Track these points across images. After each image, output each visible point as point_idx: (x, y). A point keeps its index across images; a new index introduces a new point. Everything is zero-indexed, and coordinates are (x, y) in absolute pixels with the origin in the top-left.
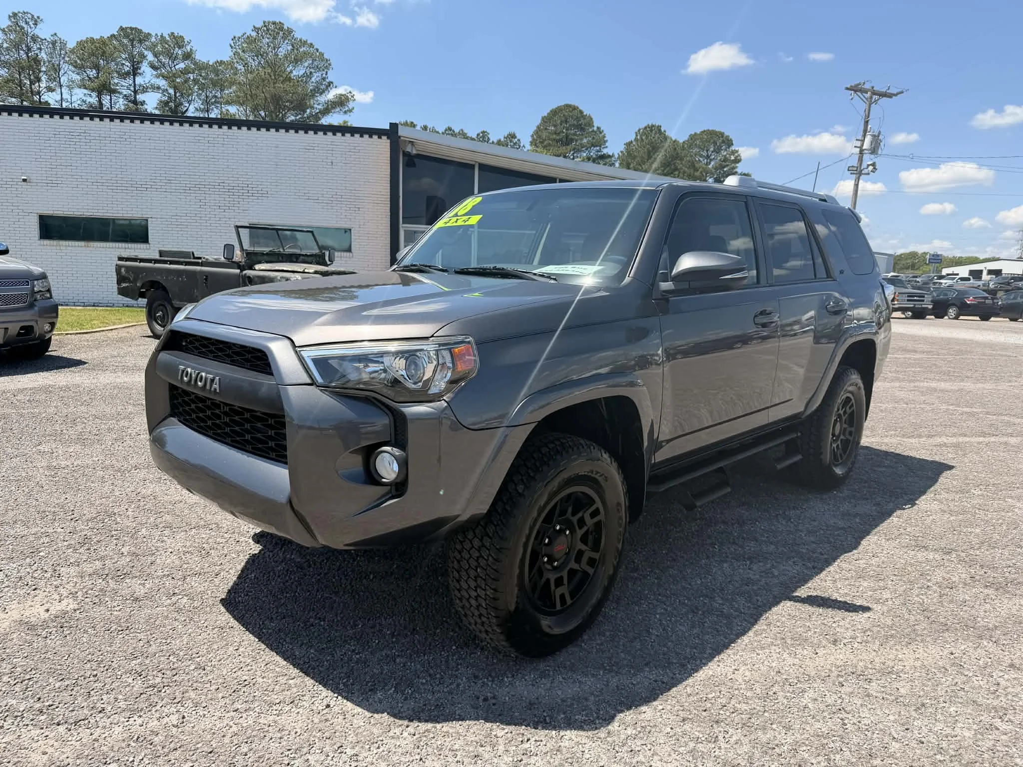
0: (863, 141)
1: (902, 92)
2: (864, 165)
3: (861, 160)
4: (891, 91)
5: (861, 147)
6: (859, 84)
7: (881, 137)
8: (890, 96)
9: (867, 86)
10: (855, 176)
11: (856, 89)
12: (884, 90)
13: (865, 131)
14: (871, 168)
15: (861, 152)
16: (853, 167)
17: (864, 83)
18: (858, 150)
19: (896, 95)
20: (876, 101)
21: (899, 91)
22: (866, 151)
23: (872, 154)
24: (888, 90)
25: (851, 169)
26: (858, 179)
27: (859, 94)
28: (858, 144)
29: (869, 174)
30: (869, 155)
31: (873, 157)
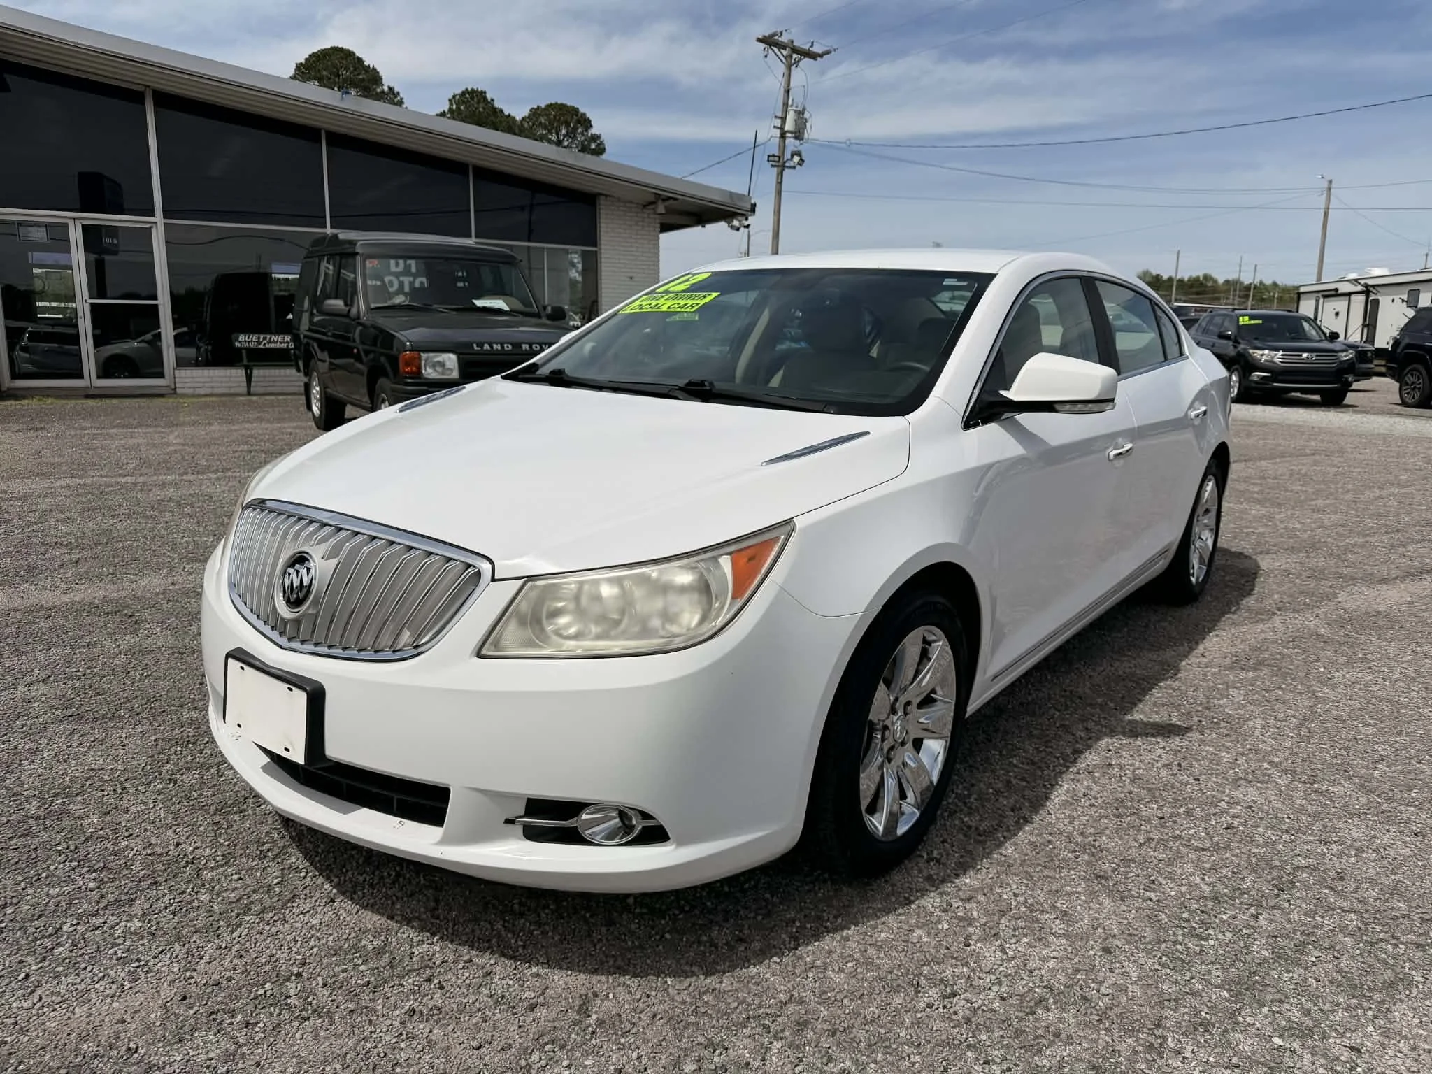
0: (784, 120)
1: (828, 52)
2: (787, 155)
3: (783, 147)
4: (817, 49)
5: (782, 128)
6: (775, 34)
7: (806, 115)
8: (814, 56)
9: (784, 39)
10: (775, 169)
11: (770, 41)
12: (807, 47)
13: (786, 105)
14: (796, 159)
15: (783, 136)
16: (774, 156)
17: (781, 33)
18: (778, 132)
19: (821, 56)
20: (797, 63)
21: (826, 49)
22: (788, 135)
23: (796, 138)
24: (812, 46)
25: (771, 158)
26: (781, 174)
27: (775, 49)
28: (778, 123)
29: (794, 167)
30: (792, 140)
31: (797, 142)
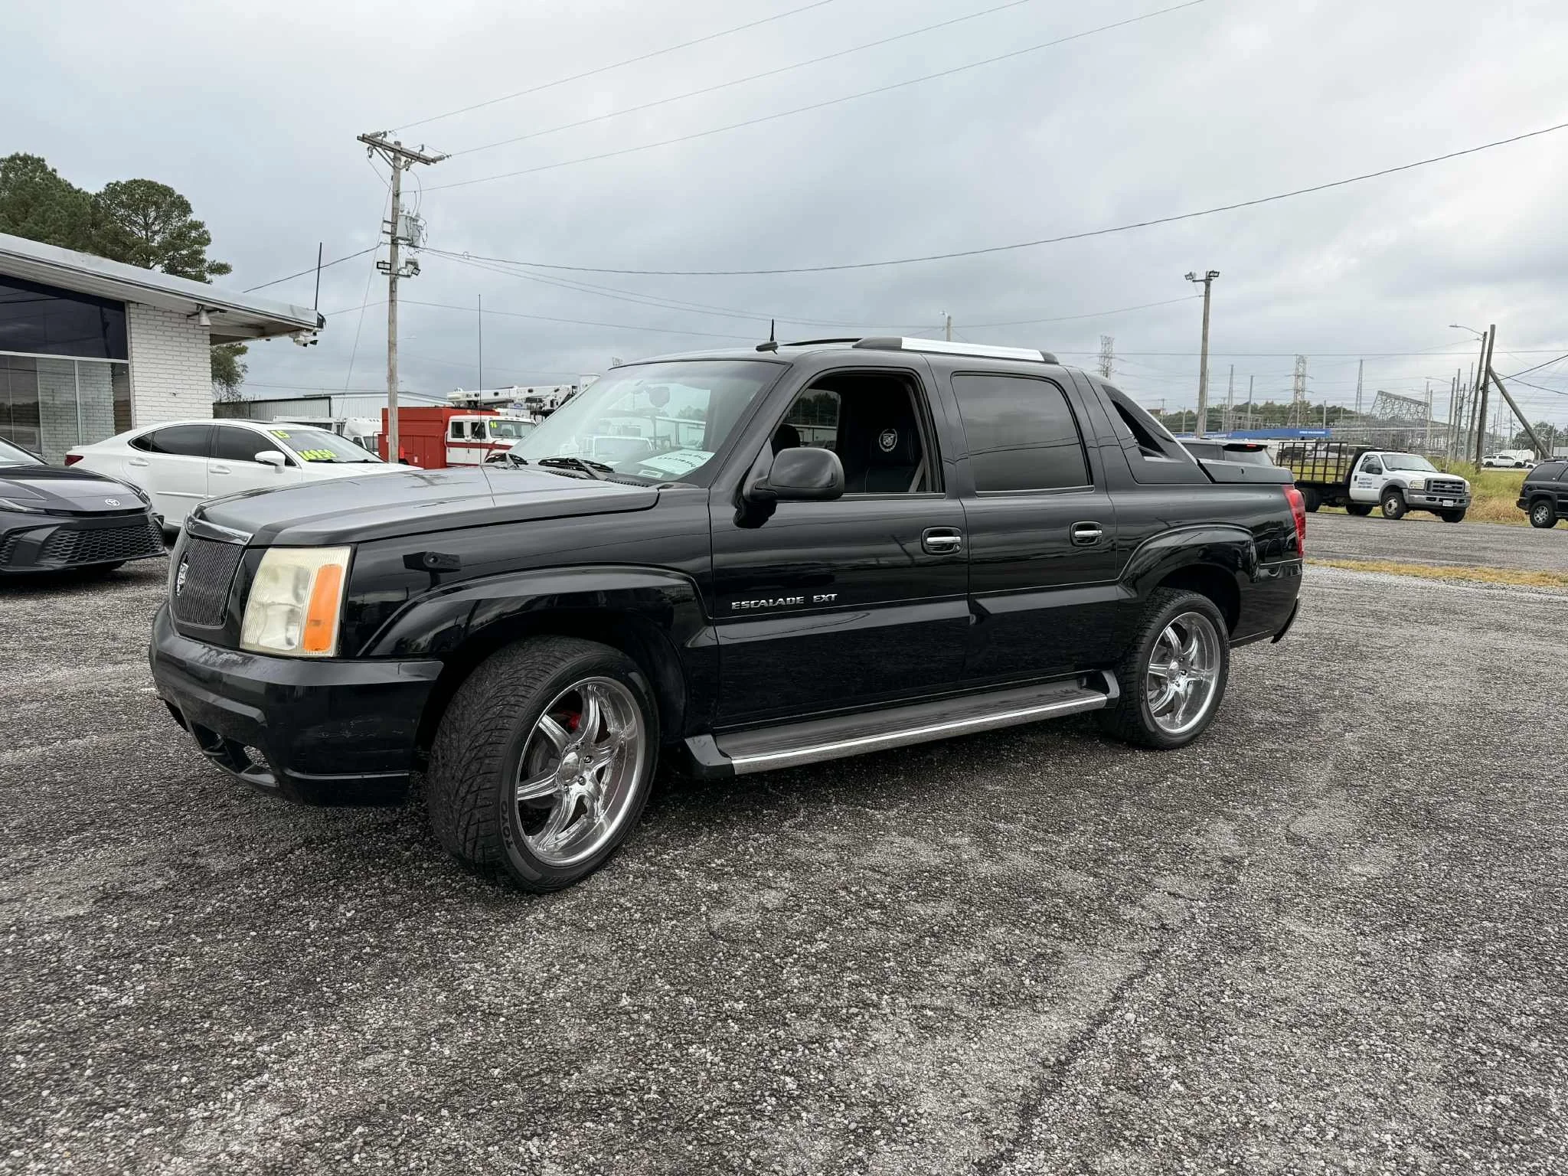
0: (394, 224)
1: (441, 158)
2: (401, 263)
3: (394, 255)
4: (428, 153)
5: (393, 233)
6: (377, 135)
7: (420, 223)
8: (427, 161)
9: (390, 140)
10: (388, 277)
11: (373, 142)
12: (417, 150)
13: (396, 210)
14: (411, 267)
15: (394, 243)
16: (384, 263)
17: (385, 134)
18: (388, 238)
19: (434, 161)
20: (407, 167)
21: (438, 155)
22: (400, 241)
23: (411, 245)
24: (423, 150)
25: (380, 265)
26: (393, 283)
27: (380, 149)
28: (388, 228)
29: (409, 276)
30: (407, 247)
31: (412, 250)
